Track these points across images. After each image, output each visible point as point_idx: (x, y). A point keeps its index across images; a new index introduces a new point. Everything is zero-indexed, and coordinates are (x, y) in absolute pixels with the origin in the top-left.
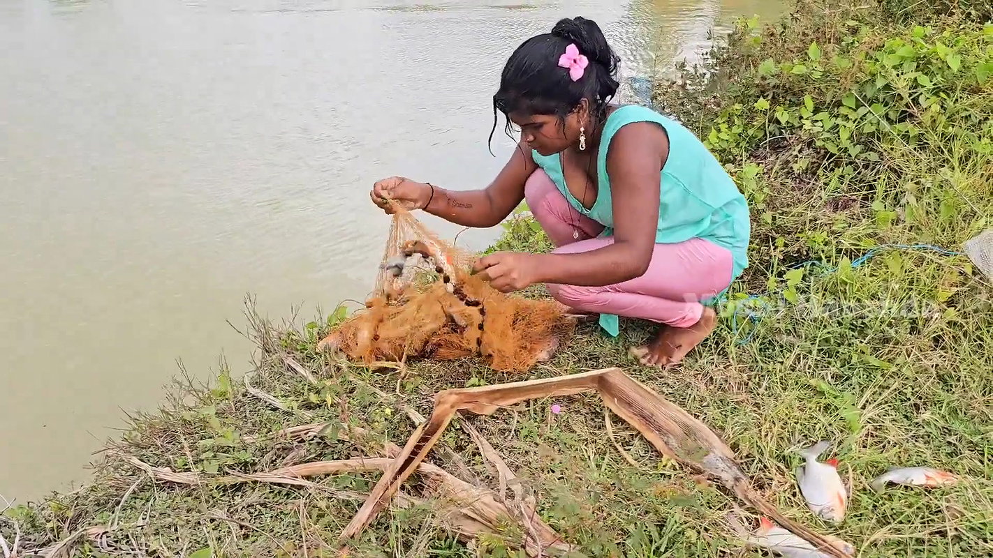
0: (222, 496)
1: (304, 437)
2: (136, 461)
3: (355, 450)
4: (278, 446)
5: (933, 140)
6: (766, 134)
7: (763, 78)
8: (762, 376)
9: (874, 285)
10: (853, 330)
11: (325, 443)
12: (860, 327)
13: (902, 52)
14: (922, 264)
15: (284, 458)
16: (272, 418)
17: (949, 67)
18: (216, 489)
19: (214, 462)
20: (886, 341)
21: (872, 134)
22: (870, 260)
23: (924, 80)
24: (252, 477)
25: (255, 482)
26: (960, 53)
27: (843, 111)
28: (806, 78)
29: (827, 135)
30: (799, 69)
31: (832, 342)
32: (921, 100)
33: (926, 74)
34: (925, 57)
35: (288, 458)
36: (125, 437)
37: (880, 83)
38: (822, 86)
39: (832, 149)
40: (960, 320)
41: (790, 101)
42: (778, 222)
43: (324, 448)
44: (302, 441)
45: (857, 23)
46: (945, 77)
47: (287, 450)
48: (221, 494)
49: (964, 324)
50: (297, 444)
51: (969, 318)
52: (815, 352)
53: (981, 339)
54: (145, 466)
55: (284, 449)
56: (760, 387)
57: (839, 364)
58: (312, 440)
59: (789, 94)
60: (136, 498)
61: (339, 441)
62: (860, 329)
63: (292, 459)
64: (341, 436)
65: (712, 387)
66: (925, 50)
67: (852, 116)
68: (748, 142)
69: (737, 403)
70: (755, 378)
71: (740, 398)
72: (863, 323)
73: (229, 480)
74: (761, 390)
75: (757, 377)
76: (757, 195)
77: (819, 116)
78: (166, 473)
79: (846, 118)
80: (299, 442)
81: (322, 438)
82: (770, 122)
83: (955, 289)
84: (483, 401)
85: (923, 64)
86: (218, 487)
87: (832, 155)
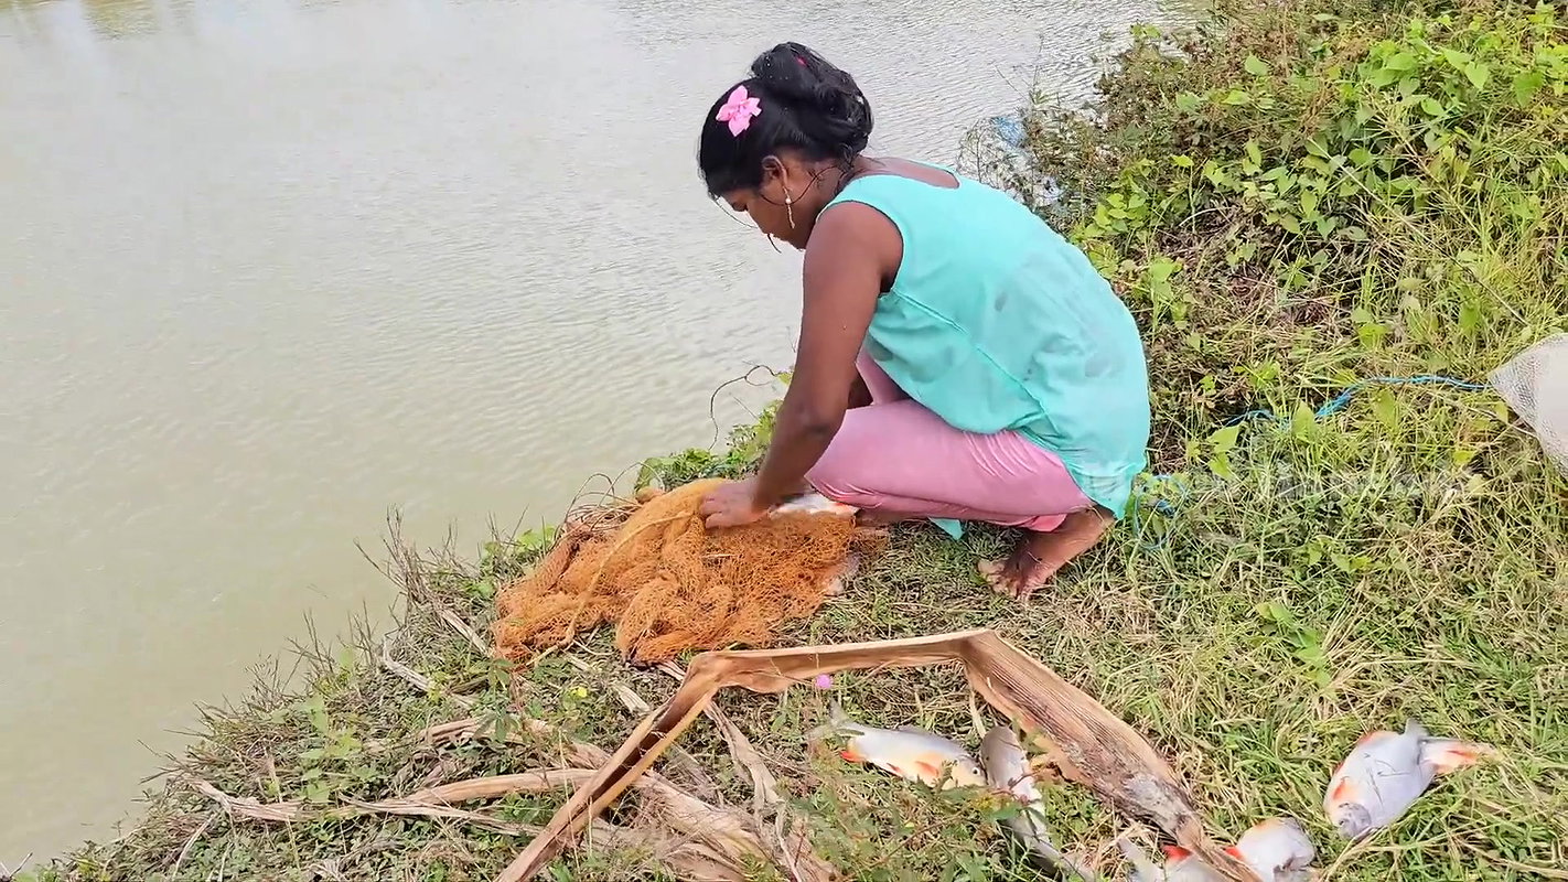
0: (334, 838)
1: (453, 740)
2: (208, 788)
3: (533, 757)
4: (417, 756)
5: (1451, 202)
6: (1189, 207)
7: (1184, 116)
8: (1178, 601)
9: (1351, 443)
10: (1320, 519)
11: (487, 749)
12: (1331, 513)
13: (1394, 63)
14: (1427, 407)
15: (426, 774)
16: (414, 709)
17: (1469, 83)
18: (324, 827)
19: (323, 785)
20: (1375, 533)
21: (1353, 199)
22: (1347, 403)
23: (1432, 106)
24: (379, 806)
25: (381, 815)
26: (1487, 60)
27: (1308, 162)
28: (1249, 112)
29: (1282, 204)
30: (1238, 97)
31: (1287, 541)
32: (1428, 139)
33: (1436, 97)
34: (1431, 69)
35: (434, 773)
36: (191, 750)
37: (1362, 116)
38: (1276, 124)
39: (1291, 226)
40: (1492, 494)
41: (1226, 148)
42: (1208, 350)
43: (486, 757)
44: (452, 747)
45: (1331, 17)
46: (1467, 99)
47: (431, 761)
48: (332, 835)
49: (1500, 500)
50: (445, 751)
51: (1507, 489)
52: (1260, 558)
53: (1528, 522)
54: (219, 795)
55: (427, 760)
56: (1174, 619)
57: (1298, 576)
58: (467, 744)
59: (1224, 138)
60: (205, 848)
61: (507, 744)
62: (1330, 516)
63: (438, 775)
64: (511, 737)
65: (1098, 623)
66: (1431, 59)
67: (1323, 169)
68: (1162, 220)
69: (1138, 648)
70: (1167, 604)
71: (1141, 639)
72: (1336, 507)
73: (344, 813)
74: (1176, 625)
75: (1170, 604)
76: (1174, 308)
77: (1272, 174)
78: (250, 807)
79: (1314, 174)
80: (446, 749)
81: (481, 741)
82: (1194, 186)
83: (1480, 445)
84: (773, 670)
85: (1431, 81)
86: (328, 824)
87: (1291, 236)
